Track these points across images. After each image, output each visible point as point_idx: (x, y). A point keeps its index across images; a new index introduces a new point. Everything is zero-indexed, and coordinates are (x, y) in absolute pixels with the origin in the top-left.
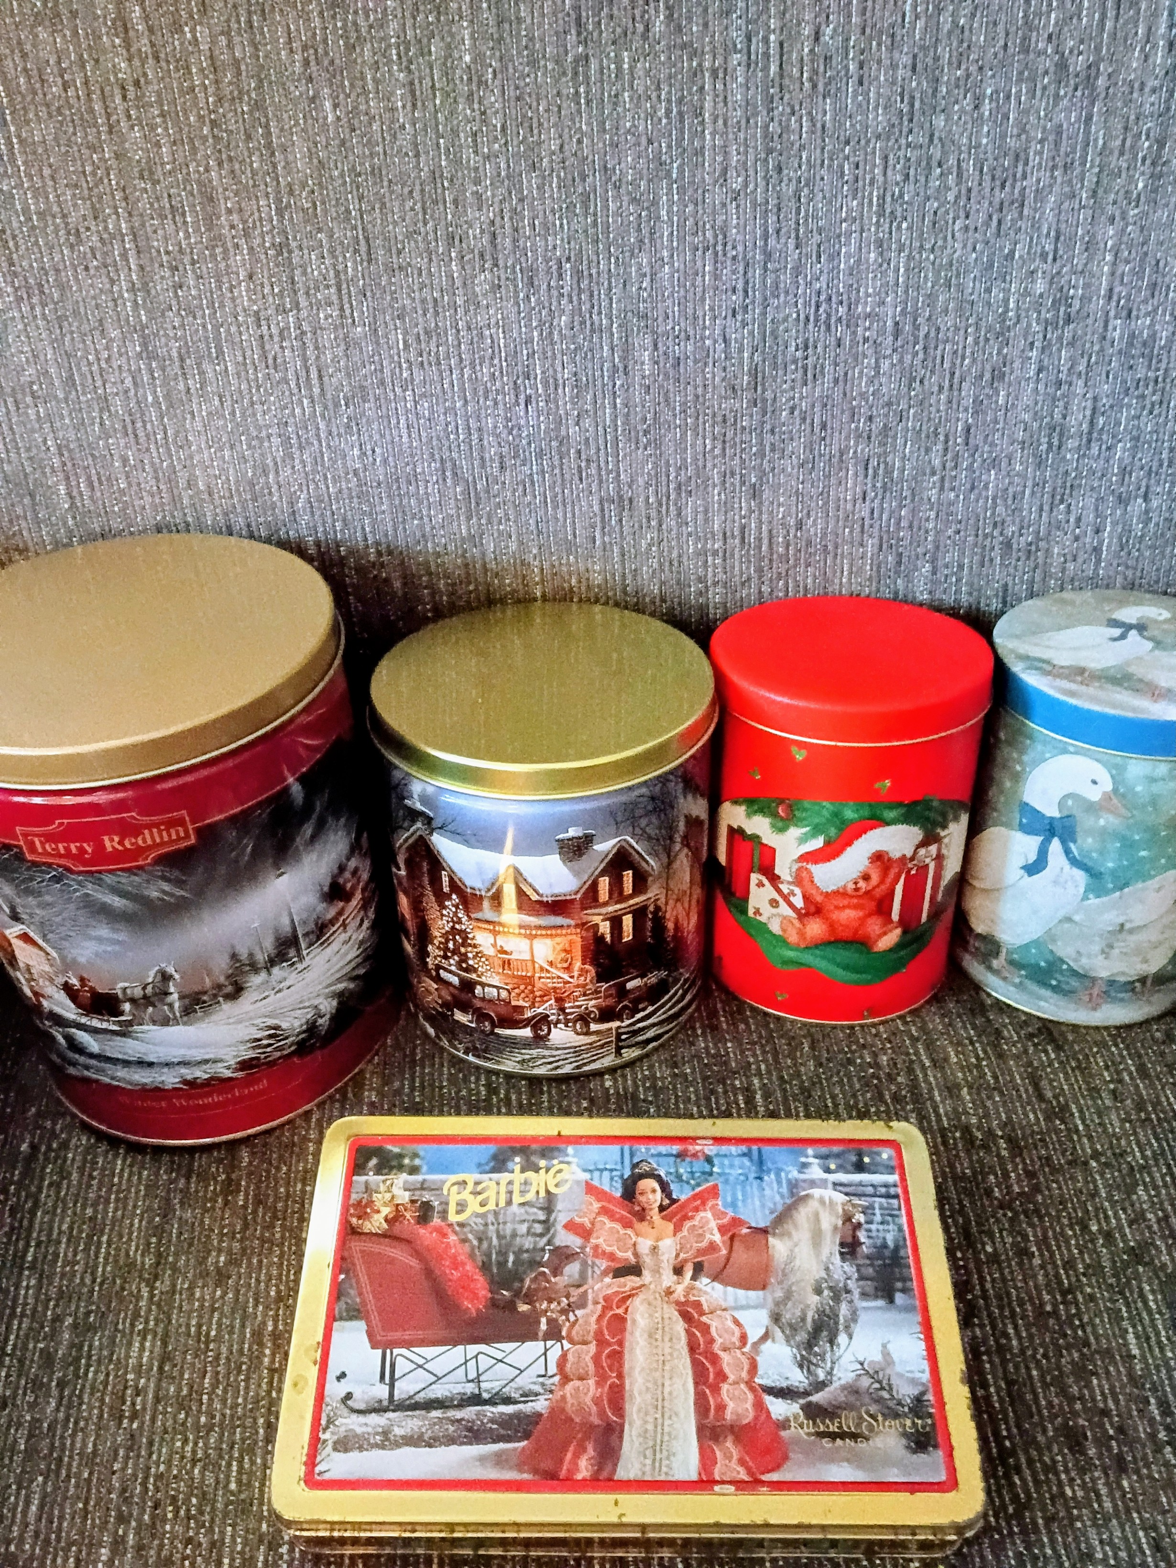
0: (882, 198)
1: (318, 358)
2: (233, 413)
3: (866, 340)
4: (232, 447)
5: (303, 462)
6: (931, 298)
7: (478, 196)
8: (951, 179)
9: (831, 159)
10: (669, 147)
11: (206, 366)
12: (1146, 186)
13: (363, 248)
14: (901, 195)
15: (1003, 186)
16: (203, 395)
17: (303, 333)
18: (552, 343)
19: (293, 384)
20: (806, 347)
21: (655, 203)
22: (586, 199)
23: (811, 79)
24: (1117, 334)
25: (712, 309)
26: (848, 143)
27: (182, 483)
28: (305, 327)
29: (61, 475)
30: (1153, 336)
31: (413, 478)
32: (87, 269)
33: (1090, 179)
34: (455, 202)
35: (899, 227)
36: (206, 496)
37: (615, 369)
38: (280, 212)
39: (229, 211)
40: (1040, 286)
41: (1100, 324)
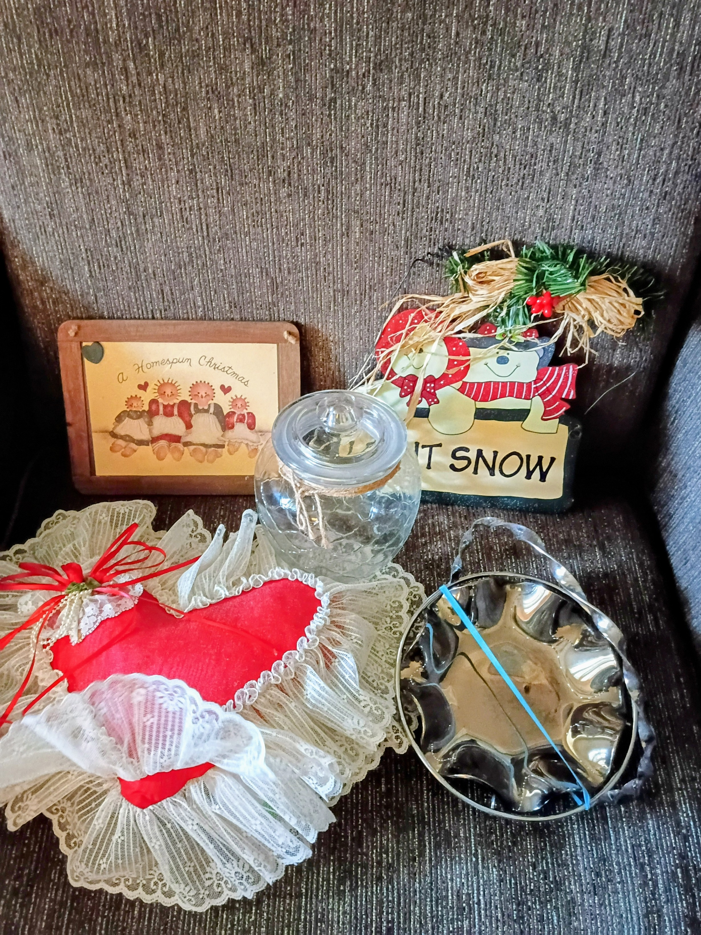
0: (469, 169)
1: (206, 220)
2: (167, 241)
3: (459, 229)
4: (165, 255)
5: (197, 264)
6: (490, 214)
7: (283, 155)
8: (501, 163)
9: (446, 150)
10: (372, 140)
11: (156, 220)
12: (591, 173)
13: (229, 174)
14: (478, 168)
15: (525, 168)
16: (153, 232)
17: (200, 209)
18: (314, 221)
19: (195, 230)
20: (431, 231)
21: (364, 163)
22: (332, 160)
23: (438, 115)
24: (576, 237)
25: (388, 211)
26: (454, 143)
27: (142, 269)
28: (201, 205)
29: (86, 262)
30: (593, 238)
31: (248, 275)
32: (103, 173)
33: (566, 168)
34: (273, 157)
35: (476, 182)
36: (152, 276)
37: (342, 235)
38: (192, 156)
39: (169, 154)
40: (541, 212)
41: (568, 232)
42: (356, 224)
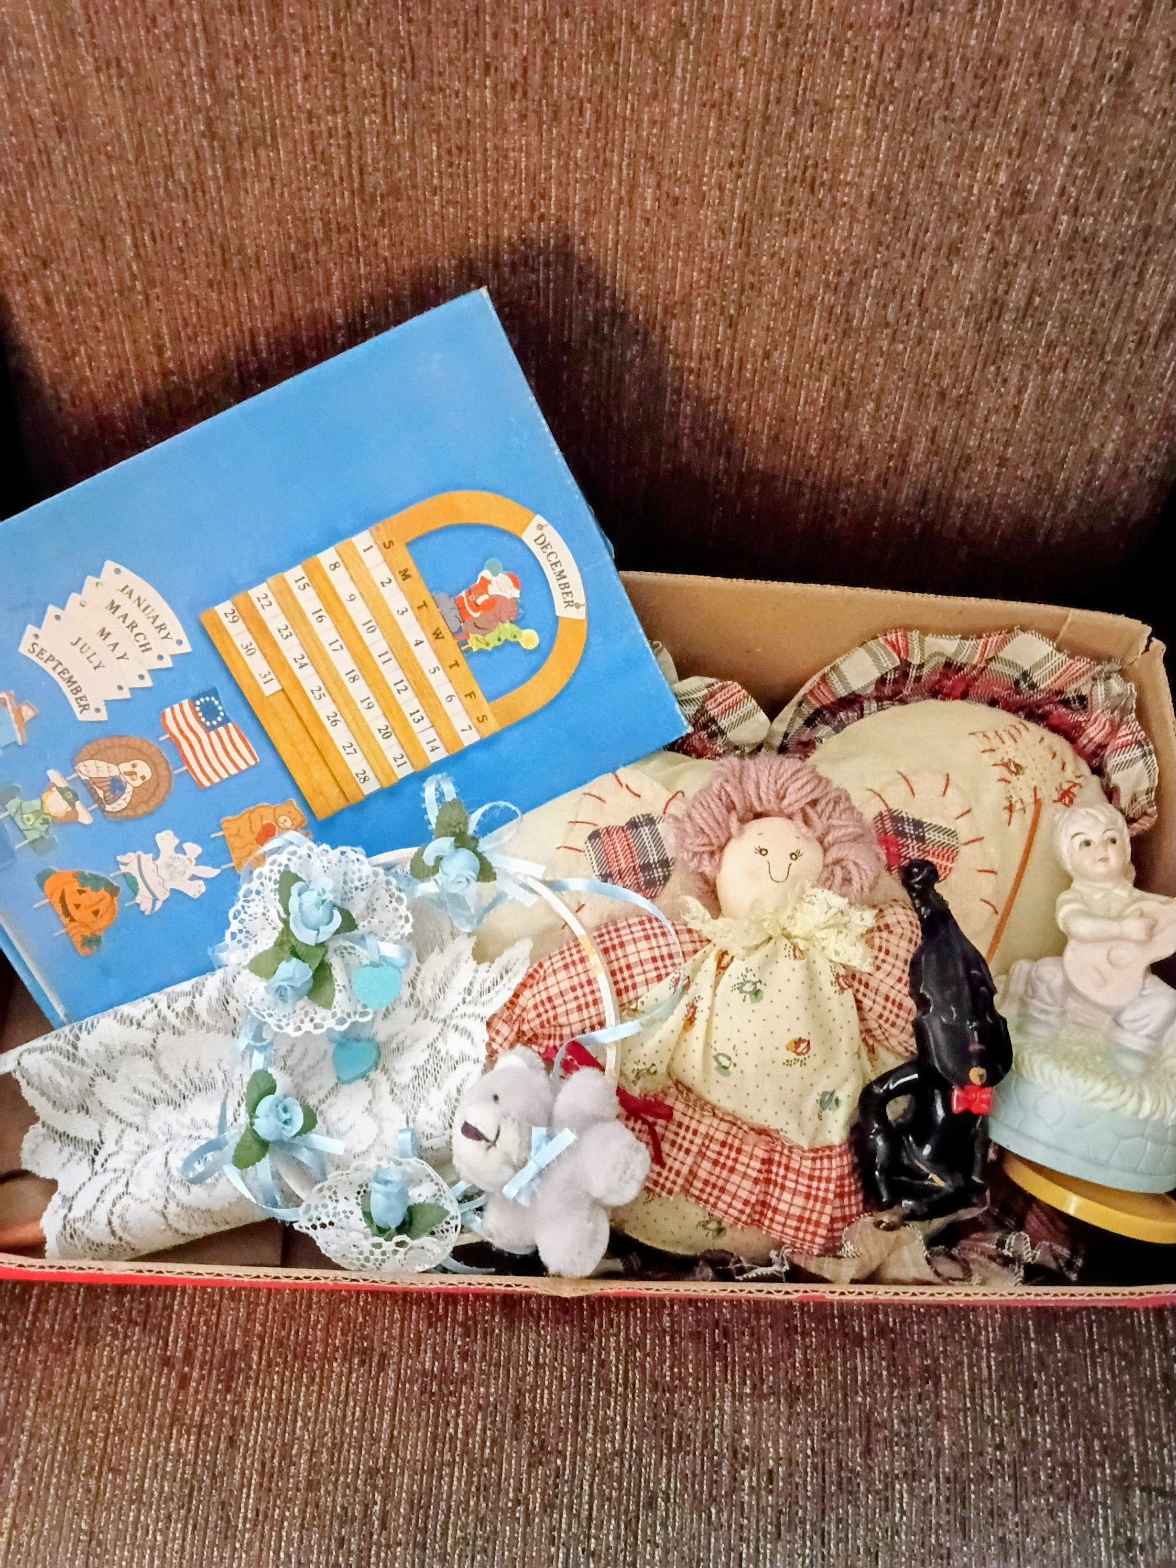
42: (647, 180)
